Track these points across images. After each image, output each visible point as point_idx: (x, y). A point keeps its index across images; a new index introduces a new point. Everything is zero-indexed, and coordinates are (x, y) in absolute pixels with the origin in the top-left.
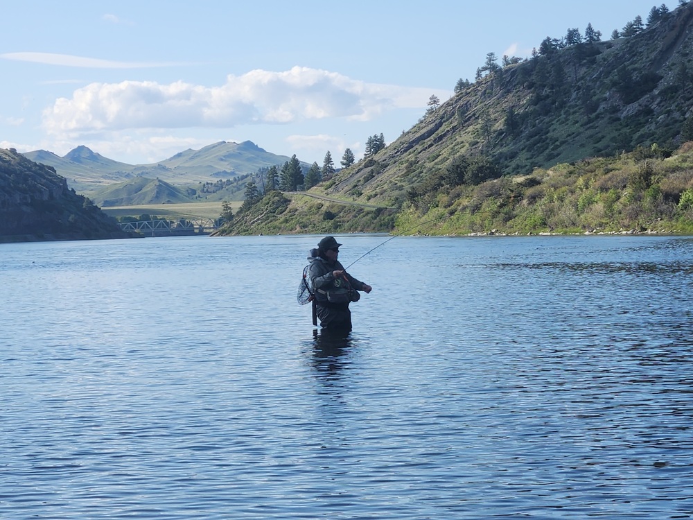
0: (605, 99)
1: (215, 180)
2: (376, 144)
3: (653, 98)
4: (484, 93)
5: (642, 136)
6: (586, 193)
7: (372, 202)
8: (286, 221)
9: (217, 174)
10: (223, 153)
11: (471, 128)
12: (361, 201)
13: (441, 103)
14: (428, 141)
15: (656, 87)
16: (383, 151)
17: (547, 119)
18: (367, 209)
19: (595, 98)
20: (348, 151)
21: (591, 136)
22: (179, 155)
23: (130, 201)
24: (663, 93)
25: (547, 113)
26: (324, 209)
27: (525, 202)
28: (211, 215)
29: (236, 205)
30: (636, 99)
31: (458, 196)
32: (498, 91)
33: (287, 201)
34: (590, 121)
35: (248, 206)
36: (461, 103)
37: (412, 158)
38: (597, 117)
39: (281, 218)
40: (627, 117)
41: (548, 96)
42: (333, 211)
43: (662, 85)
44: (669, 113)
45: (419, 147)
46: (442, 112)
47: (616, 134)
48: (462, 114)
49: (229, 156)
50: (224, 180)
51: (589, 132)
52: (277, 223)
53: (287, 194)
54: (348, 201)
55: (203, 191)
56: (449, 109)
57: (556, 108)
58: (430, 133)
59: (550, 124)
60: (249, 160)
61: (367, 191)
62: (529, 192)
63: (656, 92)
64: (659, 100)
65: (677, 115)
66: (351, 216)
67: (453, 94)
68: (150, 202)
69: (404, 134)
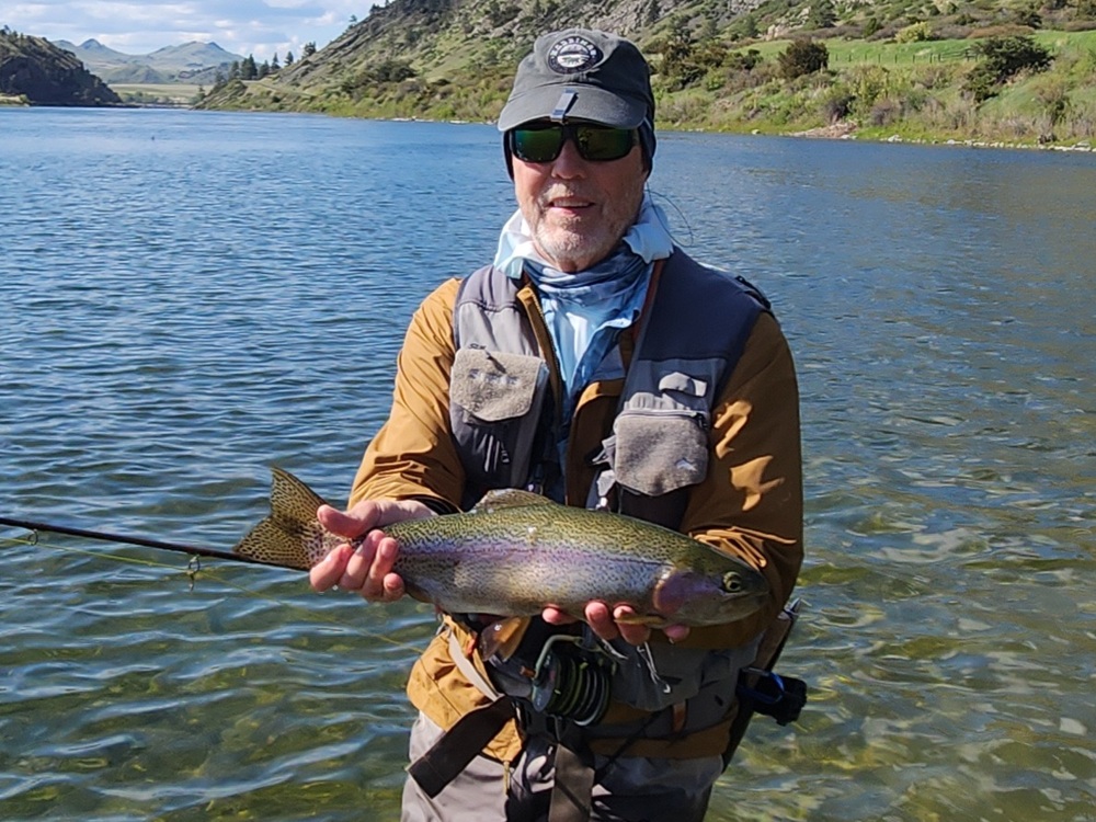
0: (479, 24)
1: (189, 69)
2: (311, 50)
3: (515, 24)
4: (390, 15)
5: (505, 52)
6: (487, 92)
7: (306, 91)
8: (244, 102)
9: (190, 65)
10: (194, 50)
11: (380, 40)
12: (299, 90)
13: (359, 21)
14: (348, 49)
15: (516, 16)
16: (314, 55)
17: (436, 36)
18: (304, 97)
19: (471, 23)
20: (290, 54)
21: (468, 50)
22: (163, 49)
23: (126, 81)
24: (521, 21)
25: (436, 32)
26: (272, 95)
27: (438, 97)
28: (188, 95)
29: (208, 89)
30: (502, 24)
31: (385, 89)
32: (401, 14)
33: (245, 87)
34: (467, 39)
35: (217, 89)
36: (373, 22)
37: (336, 61)
38: (473, 37)
39: (241, 99)
40: (494, 38)
41: (437, 20)
42: (279, 97)
43: (521, 15)
44: (525, 36)
45: (341, 53)
46: (359, 28)
47: (486, 50)
48: (374, 30)
49: (200, 52)
50: (196, 70)
51: (467, 47)
52: (237, 103)
53: (245, 82)
54: (290, 90)
55: (180, 76)
56: (365, 25)
57: (443, 29)
58: (350, 43)
59: (437, 39)
60: (213, 56)
62: (442, 89)
63: (516, 20)
64: (518, 26)
65: (530, 38)
66: (292, 101)
67: (368, 15)
68: (142, 83)
69: (332, 43)
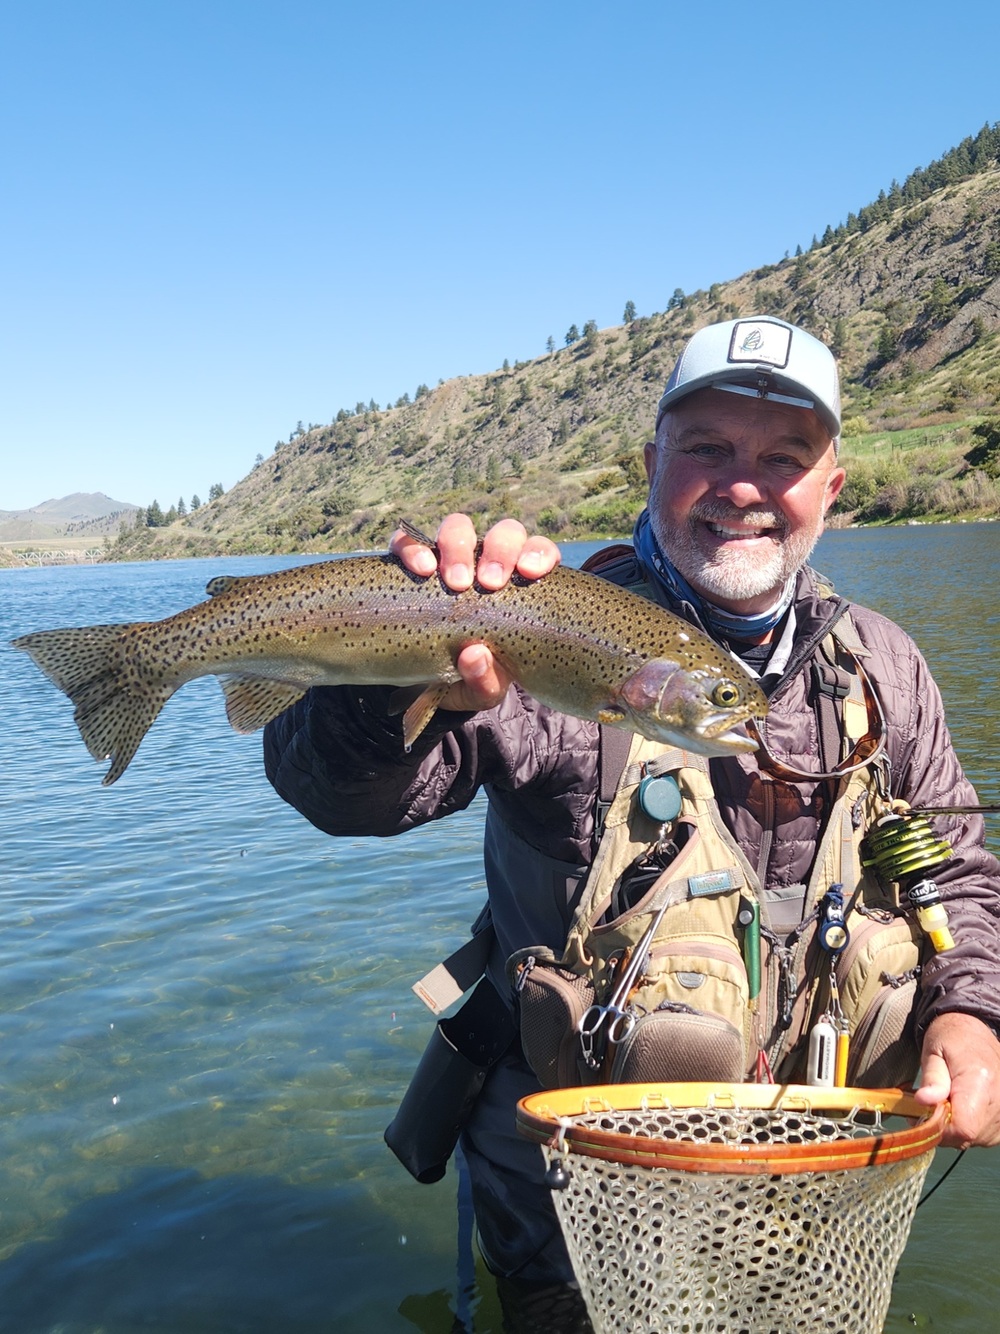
2: (217, 492)
4: (297, 451)
7: (221, 535)
8: (156, 549)
12: (212, 534)
13: (265, 459)
16: (223, 497)
20: (195, 497)
22: (45, 503)
26: (184, 540)
29: (113, 539)
33: (153, 535)
35: (123, 539)
36: (280, 460)
39: (151, 547)
42: (192, 542)
46: (268, 465)
50: (84, 521)
52: (148, 552)
54: (202, 535)
56: (274, 462)
61: (217, 525)
66: (207, 545)
67: (274, 452)
69: (239, 483)
